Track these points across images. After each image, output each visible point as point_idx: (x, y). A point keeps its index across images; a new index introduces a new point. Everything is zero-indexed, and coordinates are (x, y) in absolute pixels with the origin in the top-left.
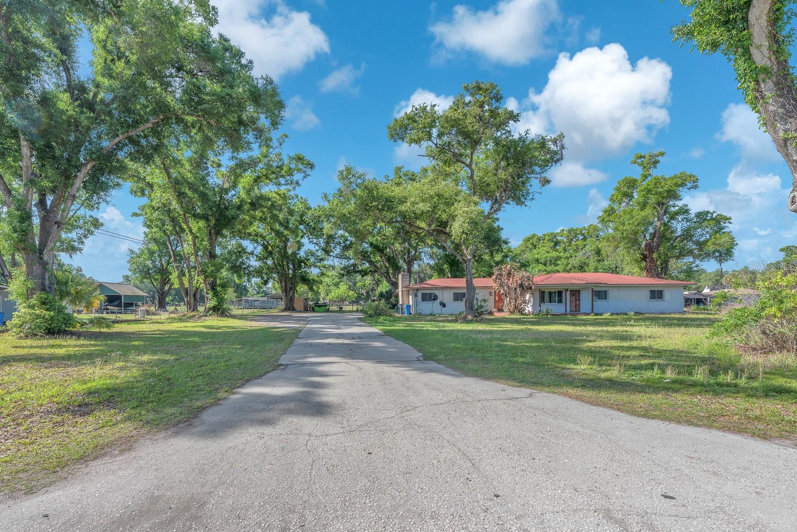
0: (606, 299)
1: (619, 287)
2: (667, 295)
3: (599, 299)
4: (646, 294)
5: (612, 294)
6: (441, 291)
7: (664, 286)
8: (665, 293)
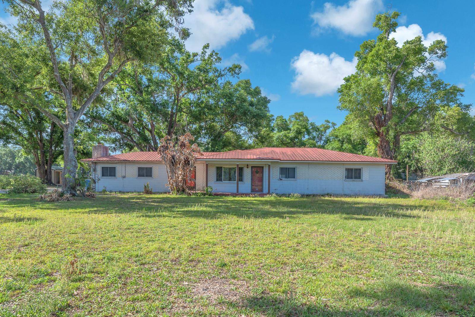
0: (294, 177)
1: (309, 164)
2: (366, 174)
3: (286, 177)
4: (340, 173)
5: (301, 172)
6: (124, 166)
7: (364, 164)
8: (363, 172)
